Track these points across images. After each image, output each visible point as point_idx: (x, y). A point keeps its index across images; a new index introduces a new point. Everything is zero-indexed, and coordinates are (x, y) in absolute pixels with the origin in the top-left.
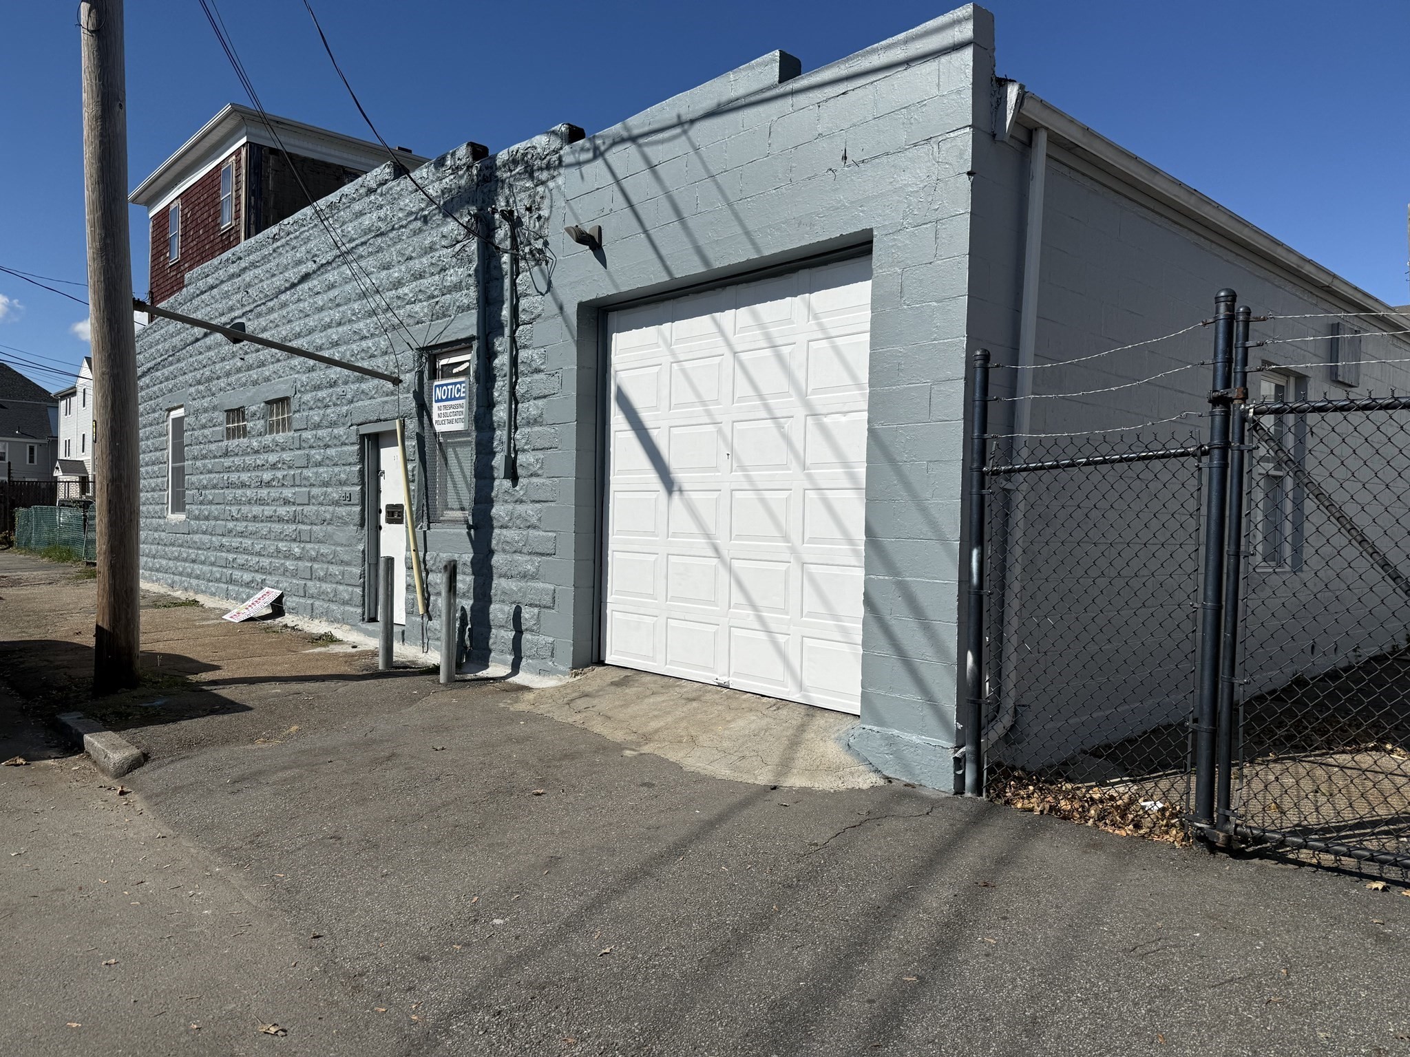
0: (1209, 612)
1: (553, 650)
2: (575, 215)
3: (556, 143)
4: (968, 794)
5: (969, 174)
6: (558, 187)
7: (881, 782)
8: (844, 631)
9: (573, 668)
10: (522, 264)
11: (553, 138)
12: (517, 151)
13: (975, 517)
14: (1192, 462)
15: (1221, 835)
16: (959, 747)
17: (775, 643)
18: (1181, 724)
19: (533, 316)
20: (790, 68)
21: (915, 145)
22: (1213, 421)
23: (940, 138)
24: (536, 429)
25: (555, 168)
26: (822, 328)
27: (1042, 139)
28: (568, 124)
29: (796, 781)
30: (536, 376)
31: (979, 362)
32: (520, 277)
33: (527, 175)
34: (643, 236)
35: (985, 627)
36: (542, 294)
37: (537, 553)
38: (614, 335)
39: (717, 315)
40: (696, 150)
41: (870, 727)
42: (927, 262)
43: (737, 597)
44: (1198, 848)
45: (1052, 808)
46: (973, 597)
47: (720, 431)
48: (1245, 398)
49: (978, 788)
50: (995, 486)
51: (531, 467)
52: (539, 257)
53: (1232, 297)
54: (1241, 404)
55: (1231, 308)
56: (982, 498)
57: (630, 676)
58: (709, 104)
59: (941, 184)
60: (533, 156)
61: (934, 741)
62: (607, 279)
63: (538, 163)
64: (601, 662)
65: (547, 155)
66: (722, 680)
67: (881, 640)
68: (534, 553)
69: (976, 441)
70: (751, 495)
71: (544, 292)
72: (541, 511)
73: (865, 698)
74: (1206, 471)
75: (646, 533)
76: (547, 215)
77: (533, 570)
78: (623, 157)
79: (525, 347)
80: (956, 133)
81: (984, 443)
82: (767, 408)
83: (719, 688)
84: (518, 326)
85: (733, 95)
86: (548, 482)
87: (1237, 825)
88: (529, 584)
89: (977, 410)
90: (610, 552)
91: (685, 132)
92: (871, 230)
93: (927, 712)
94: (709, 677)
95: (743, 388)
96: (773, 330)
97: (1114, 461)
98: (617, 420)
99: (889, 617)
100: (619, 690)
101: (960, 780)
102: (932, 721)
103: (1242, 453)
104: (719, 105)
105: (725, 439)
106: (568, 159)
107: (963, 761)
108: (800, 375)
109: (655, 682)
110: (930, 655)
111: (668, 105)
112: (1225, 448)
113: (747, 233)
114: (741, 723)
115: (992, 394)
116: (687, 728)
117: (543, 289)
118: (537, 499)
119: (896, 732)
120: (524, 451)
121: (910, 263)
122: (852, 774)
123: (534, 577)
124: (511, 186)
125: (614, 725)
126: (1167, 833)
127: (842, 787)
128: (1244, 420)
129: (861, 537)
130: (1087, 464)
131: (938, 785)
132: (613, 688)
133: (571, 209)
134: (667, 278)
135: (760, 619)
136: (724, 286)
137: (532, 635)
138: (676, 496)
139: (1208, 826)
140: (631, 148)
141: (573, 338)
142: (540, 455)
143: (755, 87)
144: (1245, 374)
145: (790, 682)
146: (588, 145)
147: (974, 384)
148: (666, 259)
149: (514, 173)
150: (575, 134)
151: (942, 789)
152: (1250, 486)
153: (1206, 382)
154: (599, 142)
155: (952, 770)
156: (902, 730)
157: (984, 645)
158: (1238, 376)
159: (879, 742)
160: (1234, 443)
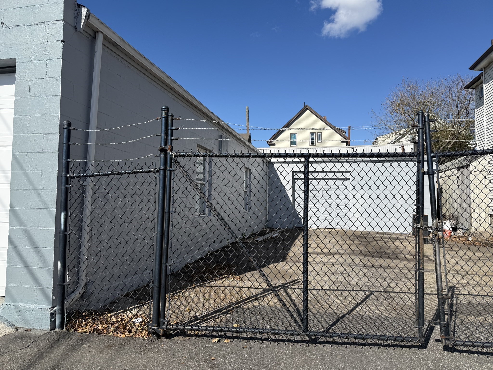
0: (159, 236)
4: (57, 330)
5: (62, 41)
7: (14, 331)
13: (63, 198)
14: (153, 175)
15: (161, 330)
16: (54, 307)
18: (148, 285)
21: (37, 24)
22: (160, 158)
23: (49, 23)
27: (100, 37)
31: (65, 126)
35: (67, 249)
41: (10, 303)
42: (42, 78)
44: (154, 338)
45: (95, 330)
46: (62, 236)
48: (172, 150)
49: (62, 326)
50: (73, 183)
53: (167, 110)
54: (170, 152)
55: (167, 114)
56: (67, 189)
59: (49, 44)
61: (41, 306)
67: (19, 264)
69: (64, 162)
73: (7, 291)
74: (158, 179)
80: (56, 22)
81: (68, 163)
87: (167, 325)
89: (65, 148)
92: (15, 59)
93: (39, 293)
97: (122, 174)
99: (20, 248)
101: (53, 323)
102: (40, 296)
103: (171, 171)
107: (55, 314)
110: (40, 264)
112: (165, 170)
115: (72, 141)
119: (23, 304)
121: (34, 77)
126: (142, 333)
128: (171, 159)
130: (112, 174)
131: (42, 327)
139: (157, 327)
144: (172, 141)
147: (63, 136)
151: (44, 329)
152: (174, 185)
153: (159, 142)
155: (49, 319)
156: (27, 303)
157: (67, 257)
158: (169, 141)
159: (14, 310)
160: (168, 168)
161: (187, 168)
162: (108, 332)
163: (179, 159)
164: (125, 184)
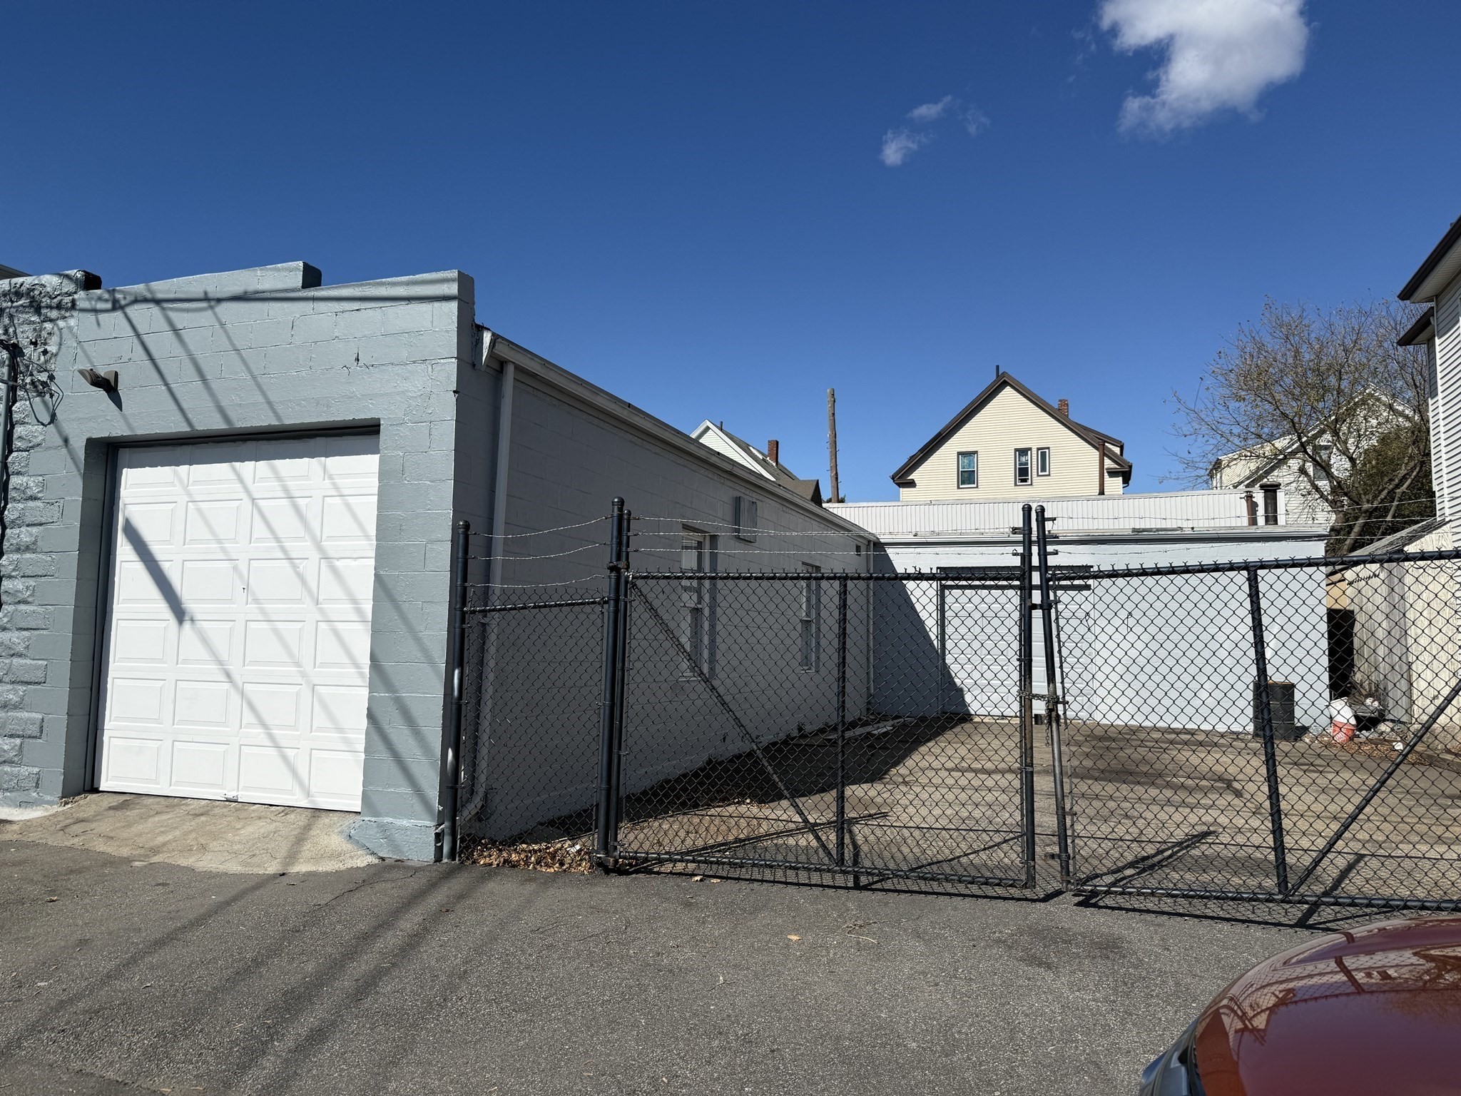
0: (607, 708)
1: (38, 780)
2: (87, 357)
3: (69, 287)
4: (445, 860)
5: (454, 392)
6: (70, 328)
7: (376, 861)
8: (347, 741)
9: (62, 797)
10: (20, 393)
11: (66, 281)
12: (22, 285)
13: (457, 645)
14: (598, 608)
15: (612, 860)
16: (440, 825)
17: (284, 758)
19: (30, 445)
20: (312, 278)
21: (414, 362)
22: (610, 582)
23: (433, 362)
24: (28, 556)
25: (67, 310)
26: (336, 487)
27: (510, 370)
28: (85, 271)
29: (301, 867)
30: (31, 504)
31: (462, 530)
32: (18, 404)
33: (32, 310)
34: (164, 388)
35: (462, 728)
36: (43, 424)
37: (22, 682)
38: (125, 470)
39: (237, 464)
40: (222, 325)
41: (369, 818)
42: (423, 450)
43: (249, 717)
44: (599, 871)
45: (505, 861)
46: (454, 707)
47: (235, 568)
48: (627, 569)
49: (452, 855)
50: (472, 622)
51: (19, 594)
52: (42, 389)
53: (622, 502)
54: (625, 572)
55: (621, 510)
56: (463, 631)
57: (128, 800)
58: (237, 289)
59: (434, 396)
60: (41, 293)
61: (421, 823)
62: (122, 421)
63: (46, 301)
64: (95, 790)
65: (59, 295)
66: (230, 796)
67: (384, 755)
68: (19, 682)
69: (459, 588)
70: (265, 625)
71: (46, 422)
72: (29, 638)
73: (366, 797)
74: (606, 614)
75: (153, 660)
76: (54, 351)
77: (15, 699)
78: (144, 315)
79: (19, 473)
80: (445, 361)
81: (465, 590)
82: (283, 549)
83: (227, 803)
84: (11, 451)
85: (260, 287)
86: (40, 609)
87: (621, 852)
88: (9, 714)
89: (460, 565)
90: (110, 680)
91: (211, 308)
92: (379, 419)
93: (415, 801)
94: (218, 794)
95: (260, 530)
96: (290, 484)
97: (551, 606)
98: (124, 551)
99: (387, 727)
100: (119, 813)
101: (439, 850)
102: (418, 807)
103: (626, 603)
104: (246, 293)
105: (240, 576)
106: (80, 304)
107: (441, 836)
108: (315, 525)
109: (158, 803)
110: (419, 755)
111: (196, 281)
112: (617, 600)
113: (269, 403)
114: (250, 829)
115: (471, 553)
116: (196, 839)
117: (46, 420)
118: (26, 627)
119: (390, 820)
120: (10, 577)
121: (410, 450)
122: (351, 857)
123: (16, 707)
124: (11, 317)
125: (118, 843)
126: (580, 865)
127: (342, 867)
128: (627, 582)
129: (366, 661)
130: (535, 607)
131: (422, 856)
132: (111, 812)
133: (84, 351)
134: (188, 429)
135: (271, 737)
136: (245, 440)
137: (11, 767)
138: (187, 625)
139: (604, 855)
140: (154, 310)
141: (79, 470)
142: (32, 582)
143: (280, 286)
144: (628, 554)
145: (297, 790)
146: (106, 296)
147: (458, 545)
148: (187, 412)
149: (15, 304)
150: (91, 282)
151: (424, 859)
152: (630, 625)
153: (607, 557)
154: (119, 296)
155: (433, 843)
156: (395, 817)
157: (461, 743)
158: (624, 554)
159: (375, 830)
160: (622, 597)
161: (651, 596)
162: (527, 863)
163: (640, 583)
164: (555, 623)
